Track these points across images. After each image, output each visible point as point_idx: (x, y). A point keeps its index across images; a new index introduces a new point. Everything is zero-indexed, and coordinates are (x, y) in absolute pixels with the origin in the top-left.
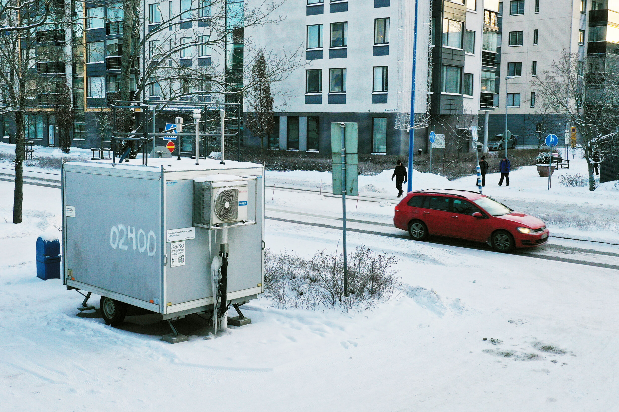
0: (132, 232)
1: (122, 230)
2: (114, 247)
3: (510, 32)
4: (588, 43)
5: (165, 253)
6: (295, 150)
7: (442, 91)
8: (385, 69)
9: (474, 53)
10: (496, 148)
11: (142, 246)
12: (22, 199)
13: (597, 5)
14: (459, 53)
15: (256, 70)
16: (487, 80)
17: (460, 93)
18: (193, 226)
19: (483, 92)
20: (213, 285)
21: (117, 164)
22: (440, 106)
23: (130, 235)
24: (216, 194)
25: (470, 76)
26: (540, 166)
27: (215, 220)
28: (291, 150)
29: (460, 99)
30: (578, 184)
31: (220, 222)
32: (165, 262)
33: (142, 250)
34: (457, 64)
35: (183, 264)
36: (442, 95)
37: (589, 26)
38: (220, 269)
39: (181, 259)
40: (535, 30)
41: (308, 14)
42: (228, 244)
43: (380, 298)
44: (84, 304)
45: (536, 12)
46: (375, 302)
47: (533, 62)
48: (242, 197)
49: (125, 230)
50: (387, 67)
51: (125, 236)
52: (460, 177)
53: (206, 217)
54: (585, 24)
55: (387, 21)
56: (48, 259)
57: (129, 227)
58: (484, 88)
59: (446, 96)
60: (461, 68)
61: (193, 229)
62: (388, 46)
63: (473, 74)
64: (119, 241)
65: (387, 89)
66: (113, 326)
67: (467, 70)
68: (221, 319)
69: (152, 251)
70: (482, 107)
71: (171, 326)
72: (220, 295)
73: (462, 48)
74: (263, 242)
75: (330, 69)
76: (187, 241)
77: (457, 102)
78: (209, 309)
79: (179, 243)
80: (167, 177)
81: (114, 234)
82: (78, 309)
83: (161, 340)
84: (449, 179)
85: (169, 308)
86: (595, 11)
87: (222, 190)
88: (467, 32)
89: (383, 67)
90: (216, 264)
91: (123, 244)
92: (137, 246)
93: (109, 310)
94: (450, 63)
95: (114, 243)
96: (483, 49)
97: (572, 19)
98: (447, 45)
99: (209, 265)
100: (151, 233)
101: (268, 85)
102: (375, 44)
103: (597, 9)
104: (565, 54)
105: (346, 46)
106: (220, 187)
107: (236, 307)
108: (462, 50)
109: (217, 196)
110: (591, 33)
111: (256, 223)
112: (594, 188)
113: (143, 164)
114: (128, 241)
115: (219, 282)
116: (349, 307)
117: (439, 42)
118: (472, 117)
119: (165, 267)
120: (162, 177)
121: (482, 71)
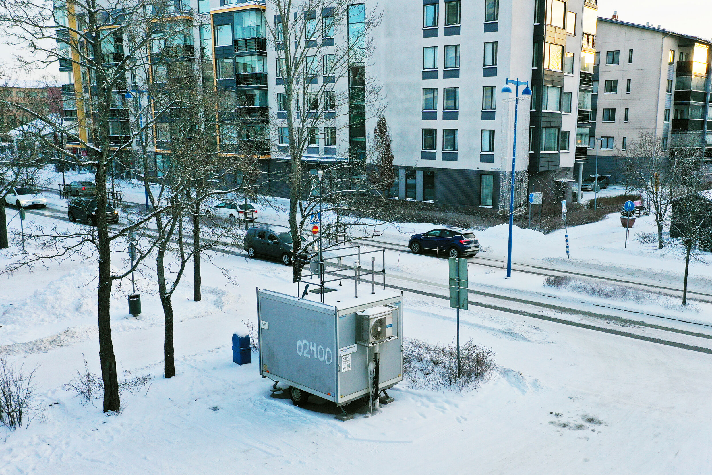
0: (313, 346)
1: (305, 343)
2: (300, 354)
3: (606, 81)
4: (675, 91)
5: (338, 364)
6: (413, 200)
7: (542, 150)
8: (492, 133)
9: (570, 112)
10: (591, 188)
11: (321, 357)
12: (200, 281)
13: (684, 56)
14: (557, 115)
15: (378, 130)
16: (581, 136)
17: (558, 150)
18: (356, 343)
19: (578, 146)
20: (370, 381)
21: (301, 299)
22: (539, 164)
23: (312, 348)
24: (372, 323)
25: (566, 134)
26: (623, 218)
27: (371, 339)
28: (409, 200)
29: (557, 156)
30: (650, 241)
31: (374, 340)
32: (339, 369)
33: (322, 359)
34: (555, 125)
35: (350, 369)
36: (541, 154)
37: (677, 76)
38: (374, 371)
39: (348, 366)
40: (628, 80)
41: (424, 78)
42: (379, 353)
43: (482, 380)
44: (275, 387)
45: (629, 62)
46: (479, 384)
47: (626, 109)
48: (389, 322)
49: (308, 344)
50: (494, 131)
51: (308, 349)
52: (554, 231)
53: (365, 337)
54: (673, 74)
55: (494, 89)
56: (242, 350)
57: (311, 343)
58: (579, 142)
59: (545, 155)
60: (559, 128)
61: (356, 345)
62: (495, 112)
63: (569, 131)
64: (304, 351)
65: (493, 150)
66: (299, 406)
67: (563, 129)
68: (375, 402)
69: (329, 360)
70: (577, 159)
71: (342, 409)
72: (374, 387)
73: (560, 110)
74: (402, 346)
75: (443, 129)
76: (352, 354)
77: (554, 159)
78: (367, 397)
79: (347, 356)
80: (339, 314)
81: (300, 346)
82: (271, 390)
83: (335, 418)
84: (545, 233)
85: (341, 399)
86: (682, 62)
87: (376, 319)
88: (565, 93)
89: (490, 131)
90: (372, 367)
91: (307, 353)
92: (317, 356)
93: (296, 396)
94: (549, 126)
95: (300, 351)
96: (579, 107)
97: (660, 71)
98: (547, 109)
99: (367, 367)
100: (328, 349)
101: (389, 144)
102: (483, 109)
103: (684, 60)
104: (642, 133)
105: (458, 109)
106: (375, 318)
107: (384, 391)
108: (560, 112)
109: (373, 324)
110: (677, 82)
111: (398, 338)
112: (663, 246)
113: (321, 302)
114: (311, 352)
115: (374, 379)
116: (461, 387)
117: (539, 106)
118: (568, 169)
119: (339, 373)
120: (336, 314)
121: (578, 127)
